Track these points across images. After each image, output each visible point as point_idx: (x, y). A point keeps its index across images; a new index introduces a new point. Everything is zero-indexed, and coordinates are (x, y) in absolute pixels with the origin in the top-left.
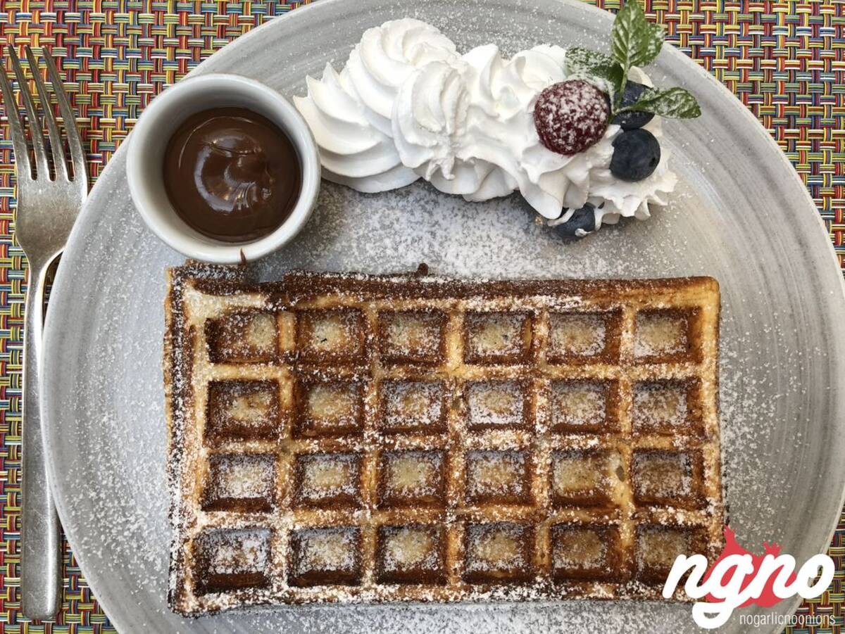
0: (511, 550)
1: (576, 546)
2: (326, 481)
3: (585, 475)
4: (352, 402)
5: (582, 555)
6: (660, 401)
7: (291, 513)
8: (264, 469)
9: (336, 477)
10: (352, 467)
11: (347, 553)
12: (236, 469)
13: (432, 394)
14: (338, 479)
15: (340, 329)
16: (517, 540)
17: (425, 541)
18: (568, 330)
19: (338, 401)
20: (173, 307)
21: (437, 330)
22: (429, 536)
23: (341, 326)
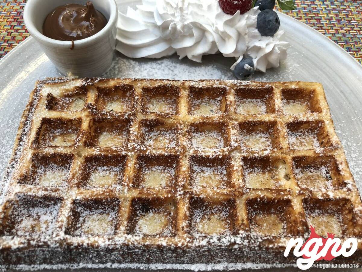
0: (222, 227)
1: (265, 225)
2: (102, 182)
3: (265, 182)
4: (124, 140)
5: (270, 230)
6: (303, 142)
7: (76, 188)
8: (65, 174)
9: (109, 180)
10: (120, 175)
11: (110, 227)
12: (48, 173)
13: (171, 138)
14: (110, 181)
15: (121, 105)
16: (225, 220)
17: (163, 219)
18: (246, 108)
19: (116, 139)
20: (34, 95)
21: (174, 106)
22: (166, 216)
23: (122, 104)
